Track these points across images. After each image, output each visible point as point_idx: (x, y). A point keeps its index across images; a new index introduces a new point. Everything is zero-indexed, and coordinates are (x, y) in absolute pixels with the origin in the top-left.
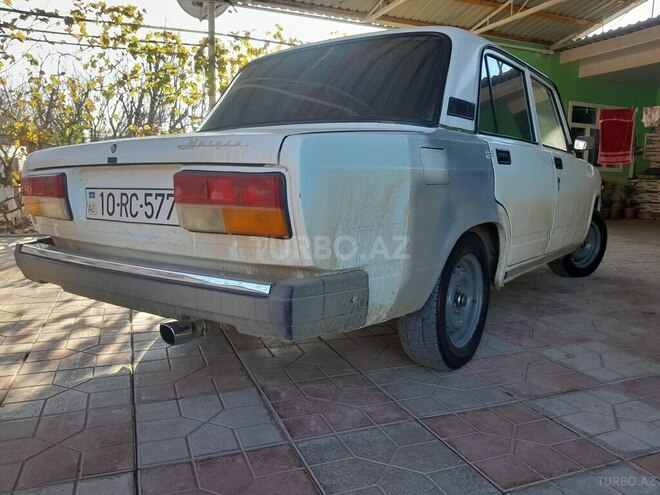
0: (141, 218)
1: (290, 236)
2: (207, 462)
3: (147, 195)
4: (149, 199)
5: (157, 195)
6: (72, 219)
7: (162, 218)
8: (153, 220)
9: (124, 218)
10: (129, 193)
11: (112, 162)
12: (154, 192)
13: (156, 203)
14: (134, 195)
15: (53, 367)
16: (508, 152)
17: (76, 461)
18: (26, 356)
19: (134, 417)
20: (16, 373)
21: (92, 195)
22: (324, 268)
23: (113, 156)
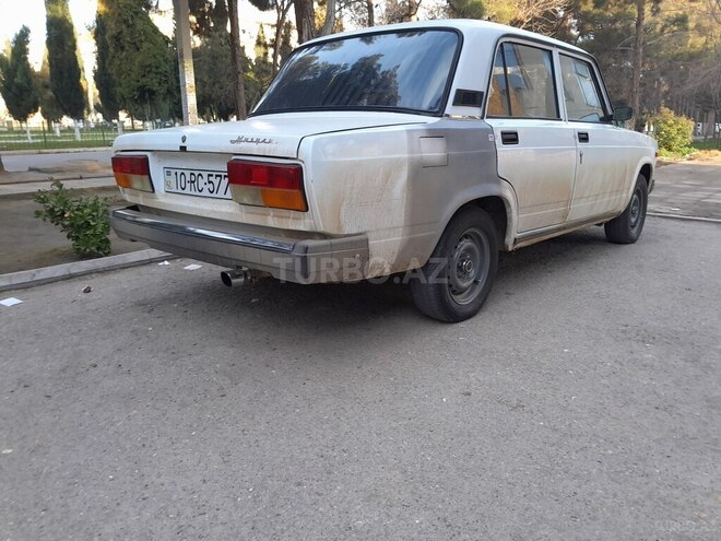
0: (206, 193)
1: (307, 210)
3: (209, 175)
4: (211, 179)
5: (217, 176)
6: (153, 191)
7: (221, 194)
8: (214, 195)
9: (193, 192)
10: (196, 173)
11: (183, 149)
12: (214, 174)
13: (216, 182)
14: (200, 175)
16: (516, 134)
21: (169, 174)
22: (332, 232)
23: (183, 145)
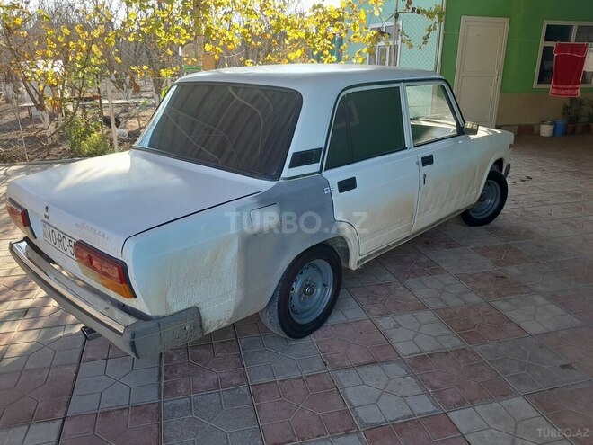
0: (69, 253)
1: (135, 297)
2: (106, 413)
3: (70, 240)
4: (71, 244)
6: (36, 238)
8: (74, 257)
10: (62, 235)
11: (47, 217)
12: (73, 241)
14: (64, 237)
15: (41, 324)
16: (353, 179)
17: (34, 409)
18: (26, 311)
19: (77, 374)
20: (16, 329)
21: (44, 226)
22: (159, 314)
23: (47, 214)
